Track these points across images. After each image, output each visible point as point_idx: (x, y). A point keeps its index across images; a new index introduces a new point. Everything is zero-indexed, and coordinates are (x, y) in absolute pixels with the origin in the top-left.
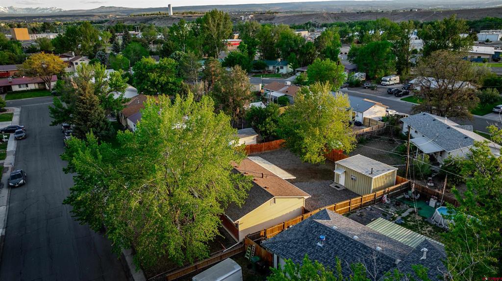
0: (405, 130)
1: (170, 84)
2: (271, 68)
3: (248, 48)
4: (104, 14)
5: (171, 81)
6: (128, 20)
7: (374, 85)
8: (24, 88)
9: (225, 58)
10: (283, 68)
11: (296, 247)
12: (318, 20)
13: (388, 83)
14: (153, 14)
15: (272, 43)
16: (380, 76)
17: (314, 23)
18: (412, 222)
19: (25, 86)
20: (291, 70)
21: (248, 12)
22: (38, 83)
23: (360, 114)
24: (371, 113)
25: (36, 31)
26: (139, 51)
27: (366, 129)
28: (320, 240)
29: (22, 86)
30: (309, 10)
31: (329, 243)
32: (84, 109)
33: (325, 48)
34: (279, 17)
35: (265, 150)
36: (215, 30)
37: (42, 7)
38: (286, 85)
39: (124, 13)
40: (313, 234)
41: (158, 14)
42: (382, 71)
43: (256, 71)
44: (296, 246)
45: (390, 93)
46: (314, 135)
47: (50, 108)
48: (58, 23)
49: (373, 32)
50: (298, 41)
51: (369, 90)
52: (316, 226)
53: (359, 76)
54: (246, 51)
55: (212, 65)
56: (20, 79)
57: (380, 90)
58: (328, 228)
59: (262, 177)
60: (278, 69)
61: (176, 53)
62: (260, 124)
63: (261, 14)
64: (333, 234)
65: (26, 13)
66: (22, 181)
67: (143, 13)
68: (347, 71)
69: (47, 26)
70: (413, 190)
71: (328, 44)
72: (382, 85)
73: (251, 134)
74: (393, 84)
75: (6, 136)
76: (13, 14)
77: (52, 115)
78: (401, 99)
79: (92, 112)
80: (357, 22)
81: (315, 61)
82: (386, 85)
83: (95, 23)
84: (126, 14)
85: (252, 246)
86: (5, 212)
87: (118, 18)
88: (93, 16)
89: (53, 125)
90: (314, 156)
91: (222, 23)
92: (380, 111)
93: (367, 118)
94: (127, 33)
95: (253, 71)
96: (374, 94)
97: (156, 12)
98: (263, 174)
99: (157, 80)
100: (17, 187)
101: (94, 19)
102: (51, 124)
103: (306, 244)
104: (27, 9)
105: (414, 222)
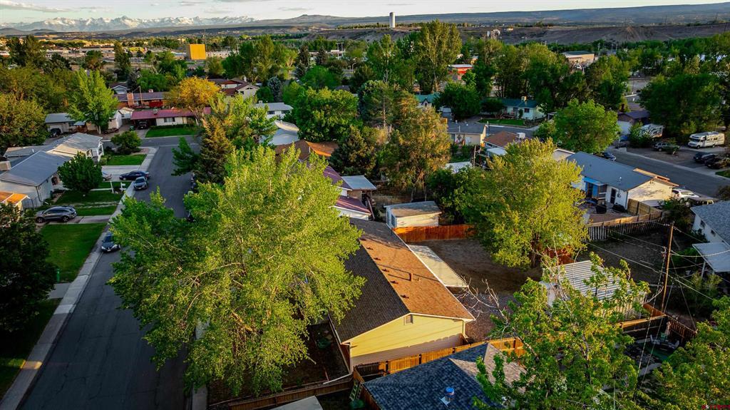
0: (697, 226)
1: (342, 128)
2: (510, 110)
3: (477, 79)
4: (305, 25)
5: (343, 123)
6: (333, 34)
7: (674, 146)
8: (170, 123)
9: (440, 92)
10: (528, 112)
11: (409, 399)
12: (616, 38)
13: (700, 144)
14: (368, 26)
15: (517, 73)
16: (687, 132)
17: (608, 41)
18: (650, 387)
19: (171, 119)
20: (542, 114)
21: (505, 23)
22: (187, 117)
23: (623, 194)
24: (643, 193)
25: (217, 47)
26: (324, 78)
27: (627, 219)
28: (446, 394)
29: (168, 119)
30: (606, 21)
31: (460, 401)
32: (211, 156)
33: (601, 83)
34: (552, 32)
35: (450, 237)
36: (434, 50)
37: (230, 16)
38: (518, 139)
39: (330, 24)
40: (441, 383)
41: (375, 27)
42: (692, 123)
43: (486, 113)
44: (409, 395)
45: (700, 160)
46: (510, 222)
47: (175, 152)
48: (246, 37)
49: (703, 56)
50: (557, 71)
51: (663, 155)
52: (450, 370)
53: (652, 130)
54: (473, 83)
55: (404, 103)
56: (168, 111)
57: (681, 155)
58: (467, 376)
59: (410, 280)
60: (521, 112)
61: (368, 84)
62: (445, 197)
63: (527, 26)
64: (470, 388)
65: (212, 24)
66: (116, 246)
67: (355, 25)
68: (632, 120)
69: (229, 42)
70: (667, 332)
71: (606, 75)
72: (690, 147)
73: (431, 210)
74: (711, 147)
75: (124, 185)
76: (197, 27)
77: (177, 162)
78: (717, 173)
79: (220, 161)
80: (684, 40)
81: (570, 103)
82: (696, 148)
83: (291, 38)
84: (333, 26)
85: (359, 383)
86: (83, 284)
87: (322, 32)
88: (291, 27)
89: (176, 175)
90: (510, 256)
91: (445, 41)
92: (660, 191)
93: (635, 201)
94: (322, 53)
95: (482, 113)
96: (670, 161)
97: (372, 24)
98: (410, 275)
99: (324, 122)
100: (109, 252)
101: (291, 32)
102: (174, 173)
103: (425, 396)
104: (213, 19)
105: (654, 388)
